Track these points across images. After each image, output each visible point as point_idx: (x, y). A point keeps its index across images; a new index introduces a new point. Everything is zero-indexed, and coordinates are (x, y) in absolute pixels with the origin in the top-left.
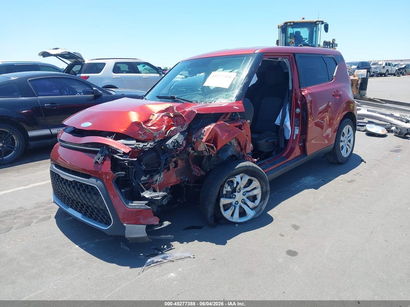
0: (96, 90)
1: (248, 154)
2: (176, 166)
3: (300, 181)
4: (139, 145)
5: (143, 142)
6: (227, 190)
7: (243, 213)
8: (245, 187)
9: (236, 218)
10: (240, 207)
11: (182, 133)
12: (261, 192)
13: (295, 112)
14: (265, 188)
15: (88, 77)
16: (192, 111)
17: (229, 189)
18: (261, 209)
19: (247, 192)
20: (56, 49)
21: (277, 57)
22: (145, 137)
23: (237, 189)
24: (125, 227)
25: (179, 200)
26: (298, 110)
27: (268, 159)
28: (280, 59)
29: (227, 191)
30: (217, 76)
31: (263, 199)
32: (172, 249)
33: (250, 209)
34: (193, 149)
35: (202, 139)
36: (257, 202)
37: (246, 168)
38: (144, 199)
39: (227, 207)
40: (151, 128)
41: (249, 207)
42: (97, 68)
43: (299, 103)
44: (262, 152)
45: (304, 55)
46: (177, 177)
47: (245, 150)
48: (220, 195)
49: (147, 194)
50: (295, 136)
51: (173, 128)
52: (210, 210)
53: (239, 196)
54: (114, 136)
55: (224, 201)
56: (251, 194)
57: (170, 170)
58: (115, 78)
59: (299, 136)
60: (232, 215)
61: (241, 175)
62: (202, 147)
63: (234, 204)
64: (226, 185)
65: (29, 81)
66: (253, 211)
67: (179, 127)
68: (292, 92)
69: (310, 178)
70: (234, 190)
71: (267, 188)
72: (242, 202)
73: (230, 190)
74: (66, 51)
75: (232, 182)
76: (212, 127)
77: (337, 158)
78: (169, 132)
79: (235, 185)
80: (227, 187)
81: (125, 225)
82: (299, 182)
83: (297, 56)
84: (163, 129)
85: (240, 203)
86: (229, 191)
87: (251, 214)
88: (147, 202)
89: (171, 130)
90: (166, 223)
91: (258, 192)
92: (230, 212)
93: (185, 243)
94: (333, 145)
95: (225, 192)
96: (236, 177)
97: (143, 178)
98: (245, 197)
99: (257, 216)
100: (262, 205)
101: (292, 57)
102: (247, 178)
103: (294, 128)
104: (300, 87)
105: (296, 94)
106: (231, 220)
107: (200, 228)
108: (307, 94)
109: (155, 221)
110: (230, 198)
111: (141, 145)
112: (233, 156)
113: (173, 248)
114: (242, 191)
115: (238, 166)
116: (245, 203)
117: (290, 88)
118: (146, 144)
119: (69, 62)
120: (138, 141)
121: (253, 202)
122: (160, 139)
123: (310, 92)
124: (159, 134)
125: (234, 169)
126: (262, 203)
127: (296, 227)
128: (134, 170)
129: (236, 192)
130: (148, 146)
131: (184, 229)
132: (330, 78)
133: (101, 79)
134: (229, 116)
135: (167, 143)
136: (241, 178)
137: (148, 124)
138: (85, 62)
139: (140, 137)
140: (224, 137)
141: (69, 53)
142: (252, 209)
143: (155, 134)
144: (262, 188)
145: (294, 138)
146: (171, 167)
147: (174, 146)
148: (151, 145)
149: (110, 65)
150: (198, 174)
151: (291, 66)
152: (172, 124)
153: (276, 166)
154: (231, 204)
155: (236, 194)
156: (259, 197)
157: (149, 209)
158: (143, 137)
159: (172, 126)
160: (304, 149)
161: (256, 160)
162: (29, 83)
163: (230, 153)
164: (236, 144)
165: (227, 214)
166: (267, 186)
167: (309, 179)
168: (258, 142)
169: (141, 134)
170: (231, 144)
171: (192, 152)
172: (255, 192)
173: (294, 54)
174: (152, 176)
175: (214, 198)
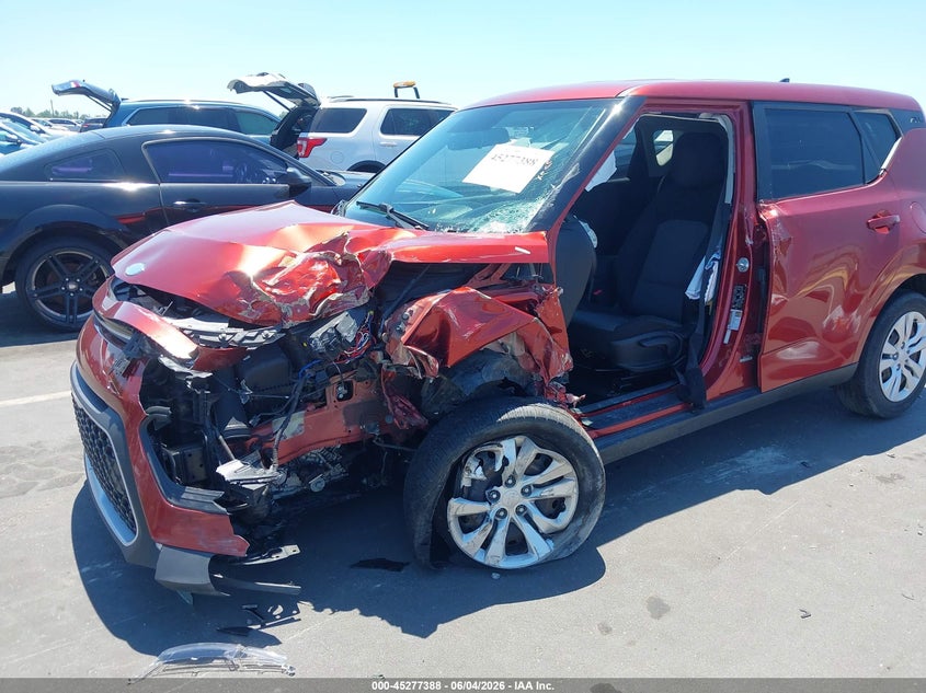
0: (294, 174)
1: (556, 379)
2: (348, 396)
3: (737, 460)
4: (234, 334)
5: (247, 327)
6: (473, 476)
7: (517, 545)
8: (529, 473)
9: (496, 556)
10: (513, 525)
11: (355, 312)
12: (576, 490)
13: (736, 268)
14: (589, 481)
15: (324, 140)
16: (383, 253)
17: (479, 474)
18: (576, 538)
19: (538, 487)
20: (263, 74)
21: (693, 110)
22: (258, 315)
23: (505, 476)
24: (158, 551)
25: (365, 481)
26: (744, 264)
27: (636, 394)
28: (704, 116)
29: (473, 481)
30: (503, 158)
31: (583, 508)
32: (293, 620)
33: (542, 534)
34: (387, 357)
35: (402, 332)
36: (565, 518)
37: (529, 423)
38: (217, 482)
39: (468, 524)
40: (275, 291)
41: (536, 528)
42: (346, 119)
43: (749, 241)
44: (626, 372)
45: (780, 107)
46: (348, 424)
47: (547, 367)
48: (452, 489)
49: (230, 470)
50: (728, 333)
51: (333, 297)
52: (421, 526)
53: (509, 497)
54: (166, 308)
55: (458, 507)
56: (546, 493)
57: (326, 404)
58: (384, 146)
59: (739, 337)
60: (486, 545)
61: (519, 439)
62: (403, 355)
63: (492, 516)
64: (472, 463)
65: (146, 146)
66: (550, 542)
67: (351, 293)
68: (732, 212)
69: (770, 454)
70: (496, 480)
71: (594, 484)
72: (518, 513)
73: (483, 478)
74: (282, 79)
75: (492, 455)
76: (434, 302)
77: (868, 402)
78: (324, 307)
79: (498, 467)
80: (473, 469)
81: (159, 546)
82: (731, 463)
83: (758, 111)
84: (307, 297)
85: (512, 514)
86: (480, 481)
87: (540, 549)
88: (220, 494)
89: (330, 301)
90: (290, 550)
91: (568, 490)
92: (478, 537)
93: (328, 611)
94: (856, 366)
95: (466, 482)
96: (503, 443)
97: (233, 425)
98: (527, 502)
99: (563, 555)
100: (581, 527)
101: (741, 113)
102: (533, 451)
103: (730, 312)
104: (756, 200)
105: (741, 217)
106: (479, 558)
107: (397, 567)
108: (774, 221)
109: (236, 545)
110: (484, 500)
111: (240, 333)
112: (506, 383)
113: (296, 617)
114: (520, 484)
115: (505, 417)
116: (528, 519)
117: (728, 200)
118: (253, 334)
119: (291, 104)
120: (234, 323)
121: (553, 516)
122: (296, 323)
123: (785, 213)
124: (294, 309)
125: (493, 422)
126: (579, 522)
127: (658, 608)
128: (210, 403)
129: (500, 485)
130: (260, 339)
131: (352, 566)
132: (865, 175)
133: (352, 145)
134: (501, 271)
135: (313, 336)
136: (518, 449)
137: (269, 279)
138: (321, 107)
139: (244, 314)
140: (470, 333)
141: (287, 85)
142: (545, 536)
143: (285, 308)
144: (580, 481)
145: (726, 341)
146: (331, 398)
147: (328, 346)
148: (266, 338)
149: (376, 113)
150: (402, 424)
151: (735, 136)
152: (335, 284)
153: (653, 416)
154: (485, 515)
155: (501, 489)
156: (571, 506)
157: (222, 514)
158: (251, 314)
159: (335, 288)
160: (752, 374)
161: (576, 398)
162: (144, 152)
163: (490, 375)
164: (519, 351)
165: (469, 543)
166: (594, 476)
167: (764, 458)
168: (618, 343)
169: (246, 306)
170: (506, 350)
171: (386, 363)
172: (558, 491)
173: (750, 104)
174: (266, 420)
175: (431, 496)
